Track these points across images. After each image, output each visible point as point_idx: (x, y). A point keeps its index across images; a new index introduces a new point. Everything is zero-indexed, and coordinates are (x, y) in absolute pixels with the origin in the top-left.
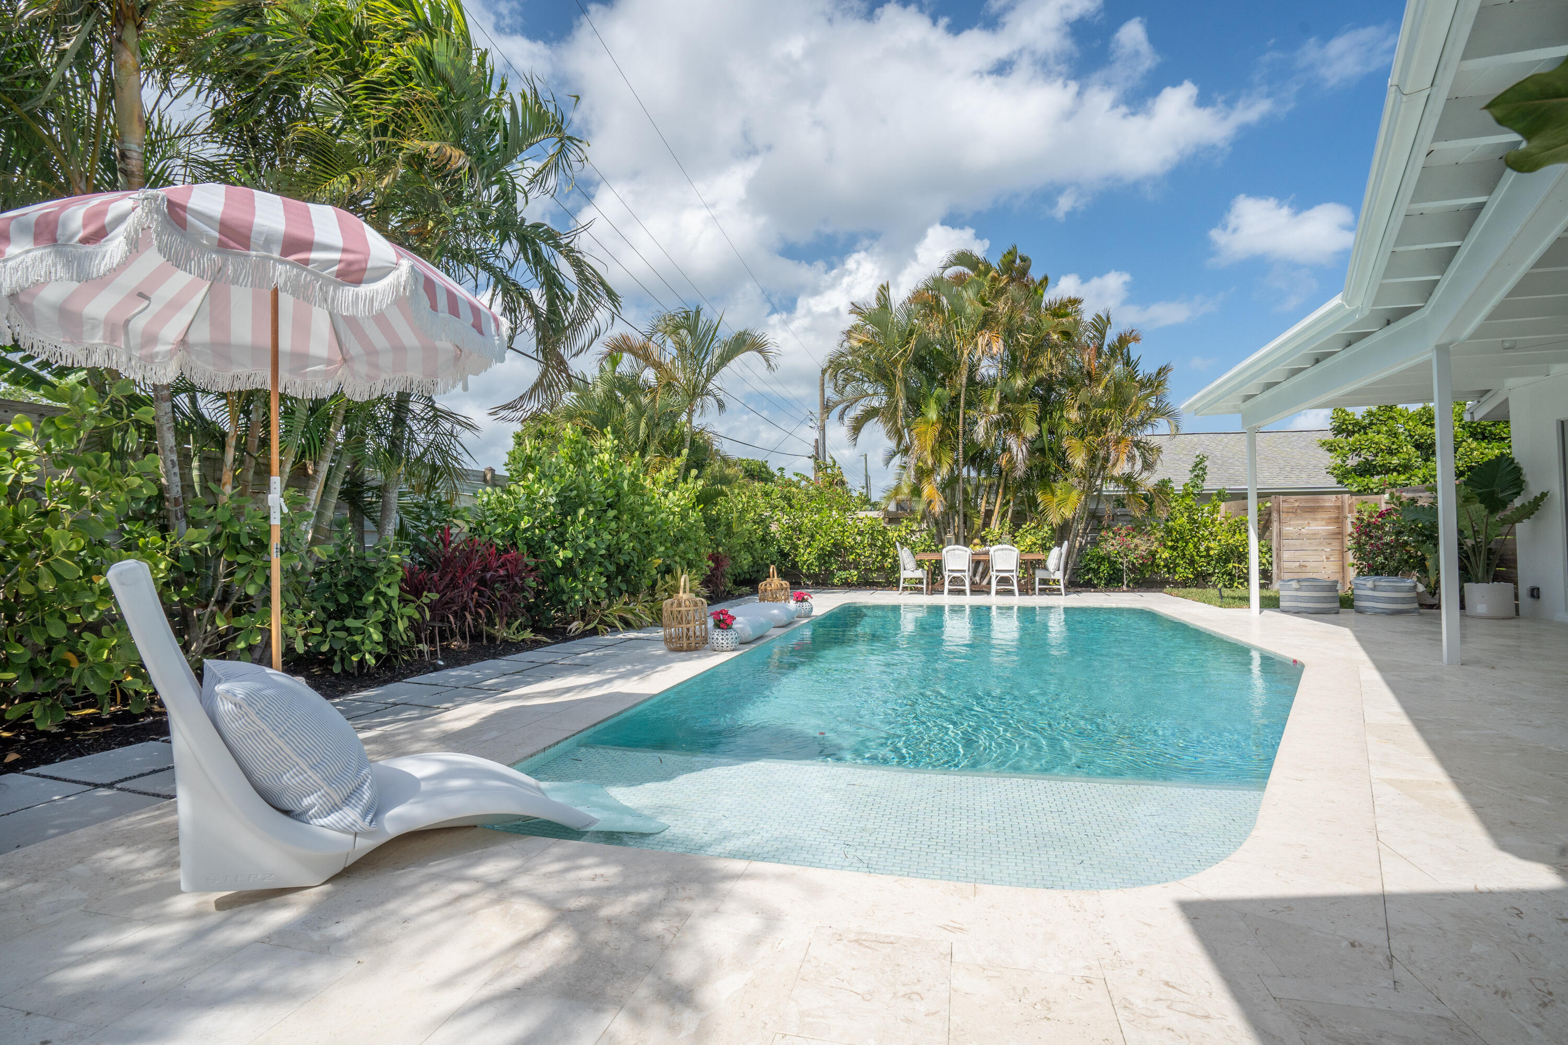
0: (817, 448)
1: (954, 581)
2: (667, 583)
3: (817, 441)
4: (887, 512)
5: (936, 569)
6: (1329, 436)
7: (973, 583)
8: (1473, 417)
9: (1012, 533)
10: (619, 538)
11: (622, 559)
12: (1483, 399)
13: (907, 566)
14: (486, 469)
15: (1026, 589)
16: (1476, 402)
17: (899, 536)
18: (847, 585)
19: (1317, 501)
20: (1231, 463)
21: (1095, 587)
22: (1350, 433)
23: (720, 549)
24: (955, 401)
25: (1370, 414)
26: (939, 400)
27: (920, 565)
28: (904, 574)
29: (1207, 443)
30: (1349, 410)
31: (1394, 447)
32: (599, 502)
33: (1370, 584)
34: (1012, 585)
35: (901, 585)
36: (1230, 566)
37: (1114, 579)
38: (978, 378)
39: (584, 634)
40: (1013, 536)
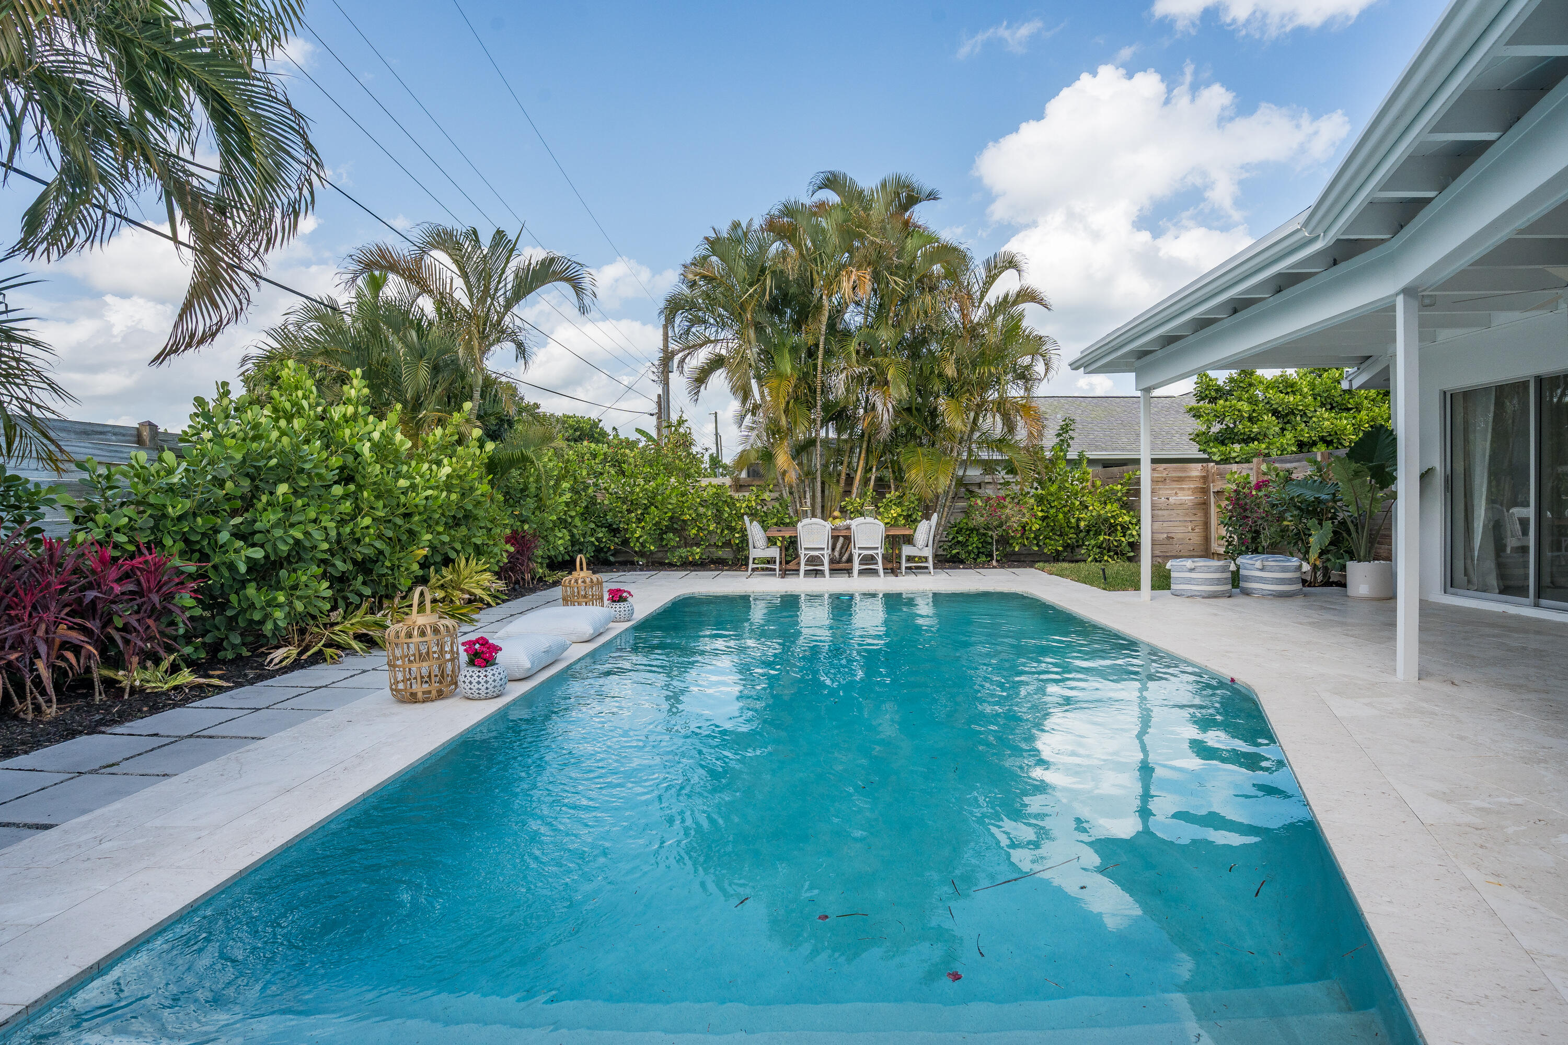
0: (659, 403)
1: (812, 560)
2: (443, 577)
3: (659, 396)
4: (736, 480)
5: (791, 546)
6: (1193, 403)
7: (832, 561)
8: (1351, 385)
9: (875, 503)
10: (356, 525)
11: (360, 552)
12: (1363, 366)
13: (758, 544)
14: (141, 424)
15: (892, 567)
16: (1356, 369)
17: (747, 506)
18: (688, 565)
19: (1184, 470)
20: (1091, 428)
21: (962, 562)
22: (1213, 400)
23: (526, 527)
24: (811, 353)
25: (1231, 380)
26: (794, 350)
27: (771, 541)
28: (754, 553)
29: (1067, 407)
30: (1212, 374)
31: (1254, 415)
32: (318, 474)
33: (1258, 564)
34: (877, 564)
35: (751, 566)
36: (1101, 538)
37: (983, 553)
38: (841, 327)
39: (297, 665)
40: (876, 506)
